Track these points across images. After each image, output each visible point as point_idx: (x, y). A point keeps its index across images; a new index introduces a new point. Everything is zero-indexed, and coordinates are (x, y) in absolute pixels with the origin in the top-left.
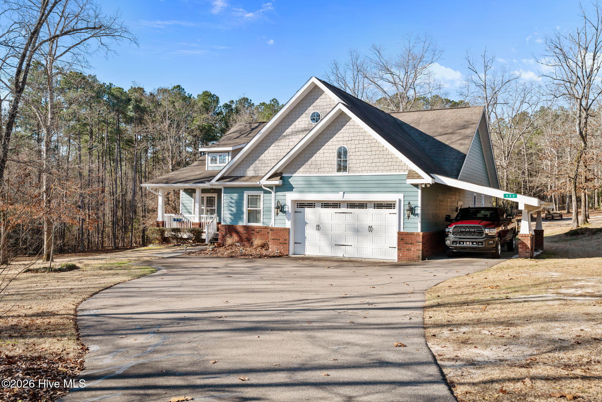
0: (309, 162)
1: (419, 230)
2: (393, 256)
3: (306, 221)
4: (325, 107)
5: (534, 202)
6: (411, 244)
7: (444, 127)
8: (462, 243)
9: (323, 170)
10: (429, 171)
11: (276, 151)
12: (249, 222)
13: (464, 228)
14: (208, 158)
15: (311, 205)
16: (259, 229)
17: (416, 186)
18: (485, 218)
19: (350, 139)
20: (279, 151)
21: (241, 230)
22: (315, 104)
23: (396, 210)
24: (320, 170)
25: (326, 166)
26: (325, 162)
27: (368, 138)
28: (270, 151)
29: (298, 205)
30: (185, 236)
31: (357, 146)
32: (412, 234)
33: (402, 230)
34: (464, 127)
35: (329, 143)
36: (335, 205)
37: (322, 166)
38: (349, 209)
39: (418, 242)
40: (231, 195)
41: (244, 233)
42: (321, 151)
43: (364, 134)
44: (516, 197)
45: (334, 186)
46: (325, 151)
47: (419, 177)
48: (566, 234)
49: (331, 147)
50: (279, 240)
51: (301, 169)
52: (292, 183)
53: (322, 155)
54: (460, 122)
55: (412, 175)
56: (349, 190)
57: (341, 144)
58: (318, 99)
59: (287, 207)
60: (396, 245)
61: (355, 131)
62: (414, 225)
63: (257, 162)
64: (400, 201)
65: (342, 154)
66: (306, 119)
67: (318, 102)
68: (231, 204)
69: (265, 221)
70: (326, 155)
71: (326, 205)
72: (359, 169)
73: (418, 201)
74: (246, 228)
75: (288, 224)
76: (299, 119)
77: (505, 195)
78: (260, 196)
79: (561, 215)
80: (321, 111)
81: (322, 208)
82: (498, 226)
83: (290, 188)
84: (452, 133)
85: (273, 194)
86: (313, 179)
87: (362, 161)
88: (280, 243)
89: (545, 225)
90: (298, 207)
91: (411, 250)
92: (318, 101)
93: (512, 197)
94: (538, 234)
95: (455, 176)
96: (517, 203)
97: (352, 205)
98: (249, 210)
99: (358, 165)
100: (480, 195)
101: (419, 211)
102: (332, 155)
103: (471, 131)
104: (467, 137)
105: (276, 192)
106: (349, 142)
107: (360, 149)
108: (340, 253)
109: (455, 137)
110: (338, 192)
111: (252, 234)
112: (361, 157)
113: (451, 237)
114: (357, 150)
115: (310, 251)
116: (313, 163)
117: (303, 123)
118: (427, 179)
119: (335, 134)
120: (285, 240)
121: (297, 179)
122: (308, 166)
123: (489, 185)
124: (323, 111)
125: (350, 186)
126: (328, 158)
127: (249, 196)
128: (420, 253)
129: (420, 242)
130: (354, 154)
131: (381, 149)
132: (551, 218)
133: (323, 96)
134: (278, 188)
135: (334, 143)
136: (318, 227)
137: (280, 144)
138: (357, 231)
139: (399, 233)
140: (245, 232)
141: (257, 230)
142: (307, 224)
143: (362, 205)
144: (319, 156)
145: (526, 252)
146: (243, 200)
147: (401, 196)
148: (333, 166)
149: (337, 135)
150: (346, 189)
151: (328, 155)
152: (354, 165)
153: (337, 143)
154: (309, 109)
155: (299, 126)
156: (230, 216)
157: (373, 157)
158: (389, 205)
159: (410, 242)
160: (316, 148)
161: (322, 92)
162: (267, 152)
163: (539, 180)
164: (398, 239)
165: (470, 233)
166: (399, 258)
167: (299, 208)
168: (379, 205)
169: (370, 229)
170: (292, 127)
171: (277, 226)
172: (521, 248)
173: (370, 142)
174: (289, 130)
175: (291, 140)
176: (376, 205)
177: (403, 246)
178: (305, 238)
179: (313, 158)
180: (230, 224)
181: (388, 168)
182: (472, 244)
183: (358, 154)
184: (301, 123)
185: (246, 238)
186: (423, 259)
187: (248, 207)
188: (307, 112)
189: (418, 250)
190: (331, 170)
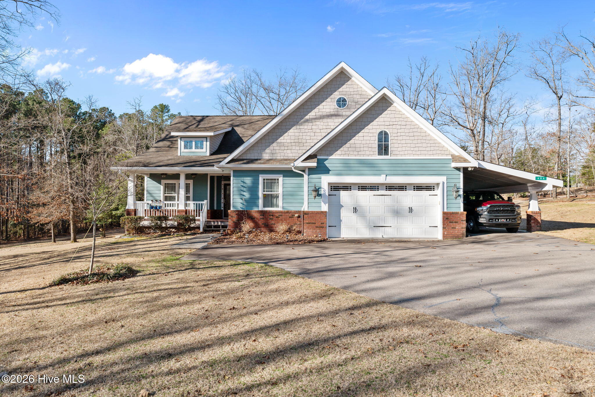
0: (347, 145)
1: (462, 209)
2: (438, 234)
3: (341, 203)
4: (352, 93)
5: (560, 183)
6: (456, 222)
8: (497, 220)
9: (363, 153)
11: (297, 134)
12: (264, 207)
13: (498, 207)
14: (181, 144)
15: (347, 187)
16: (279, 214)
17: (458, 169)
19: (392, 123)
20: (301, 134)
21: (256, 215)
22: (341, 90)
23: (439, 192)
24: (360, 153)
25: (365, 149)
26: (365, 145)
27: (410, 123)
28: (290, 134)
29: (331, 188)
31: (399, 131)
32: (457, 213)
33: (445, 210)
35: (369, 127)
36: (373, 187)
37: (362, 149)
38: (388, 191)
39: (462, 221)
40: (242, 178)
41: (261, 219)
42: (360, 134)
43: (405, 120)
44: (546, 179)
45: (375, 169)
46: (365, 134)
47: (465, 161)
49: (371, 131)
50: (315, 224)
51: (339, 152)
52: (327, 165)
53: (362, 138)
55: (456, 159)
56: (392, 172)
57: (383, 129)
58: (344, 84)
59: (322, 189)
60: (441, 224)
61: (396, 116)
62: (457, 205)
63: (275, 144)
64: (443, 183)
65: (383, 138)
66: (331, 103)
67: (344, 88)
68: (242, 188)
69: (285, 205)
70: (365, 138)
71: (363, 187)
72: (402, 153)
73: (460, 183)
74: (263, 213)
75: (325, 208)
76: (324, 103)
77: (537, 178)
78: (278, 180)
80: (347, 97)
81: (359, 190)
83: (326, 171)
85: (306, 176)
86: (351, 162)
87: (404, 145)
88: (317, 227)
90: (331, 190)
91: (455, 228)
92: (344, 86)
93: (542, 179)
97: (391, 187)
98: (264, 195)
99: (399, 149)
101: (461, 192)
102: (373, 138)
105: (309, 175)
106: (391, 127)
107: (402, 134)
108: (379, 234)
110: (380, 175)
111: (271, 219)
112: (403, 142)
114: (399, 134)
115: (346, 234)
116: (352, 146)
117: (328, 107)
118: (474, 163)
119: (376, 118)
120: (321, 223)
121: (335, 162)
122: (346, 149)
124: (350, 96)
125: (392, 169)
126: (368, 142)
127: (264, 180)
128: (464, 230)
129: (464, 221)
130: (396, 138)
131: (423, 134)
133: (349, 83)
134: (312, 171)
135: (374, 127)
136: (355, 210)
137: (301, 127)
138: (397, 213)
139: (444, 213)
140: (262, 217)
141: (277, 215)
142: (343, 206)
143: (402, 188)
144: (358, 139)
145: (538, 226)
146: (258, 184)
147: (444, 179)
148: (373, 150)
149: (377, 120)
150: (388, 172)
151: (368, 138)
152: (396, 149)
153: (378, 127)
154: (334, 94)
155: (324, 110)
156: (241, 201)
157: (415, 142)
158: (429, 188)
159: (455, 220)
160: (355, 131)
161: (349, 78)
162: (286, 134)
164: (443, 219)
165: (504, 211)
166: (444, 236)
167: (333, 191)
168: (419, 188)
169: (411, 210)
170: (316, 110)
171: (312, 209)
172: (533, 223)
173: (413, 127)
174: (312, 114)
175: (314, 123)
176: (416, 187)
177: (447, 225)
178: (341, 221)
179: (352, 141)
180: (241, 209)
181: (431, 153)
182: (506, 220)
183: (401, 138)
184: (325, 107)
185: (262, 224)
187: (264, 191)
188: (332, 96)
189: (462, 228)
190: (372, 153)
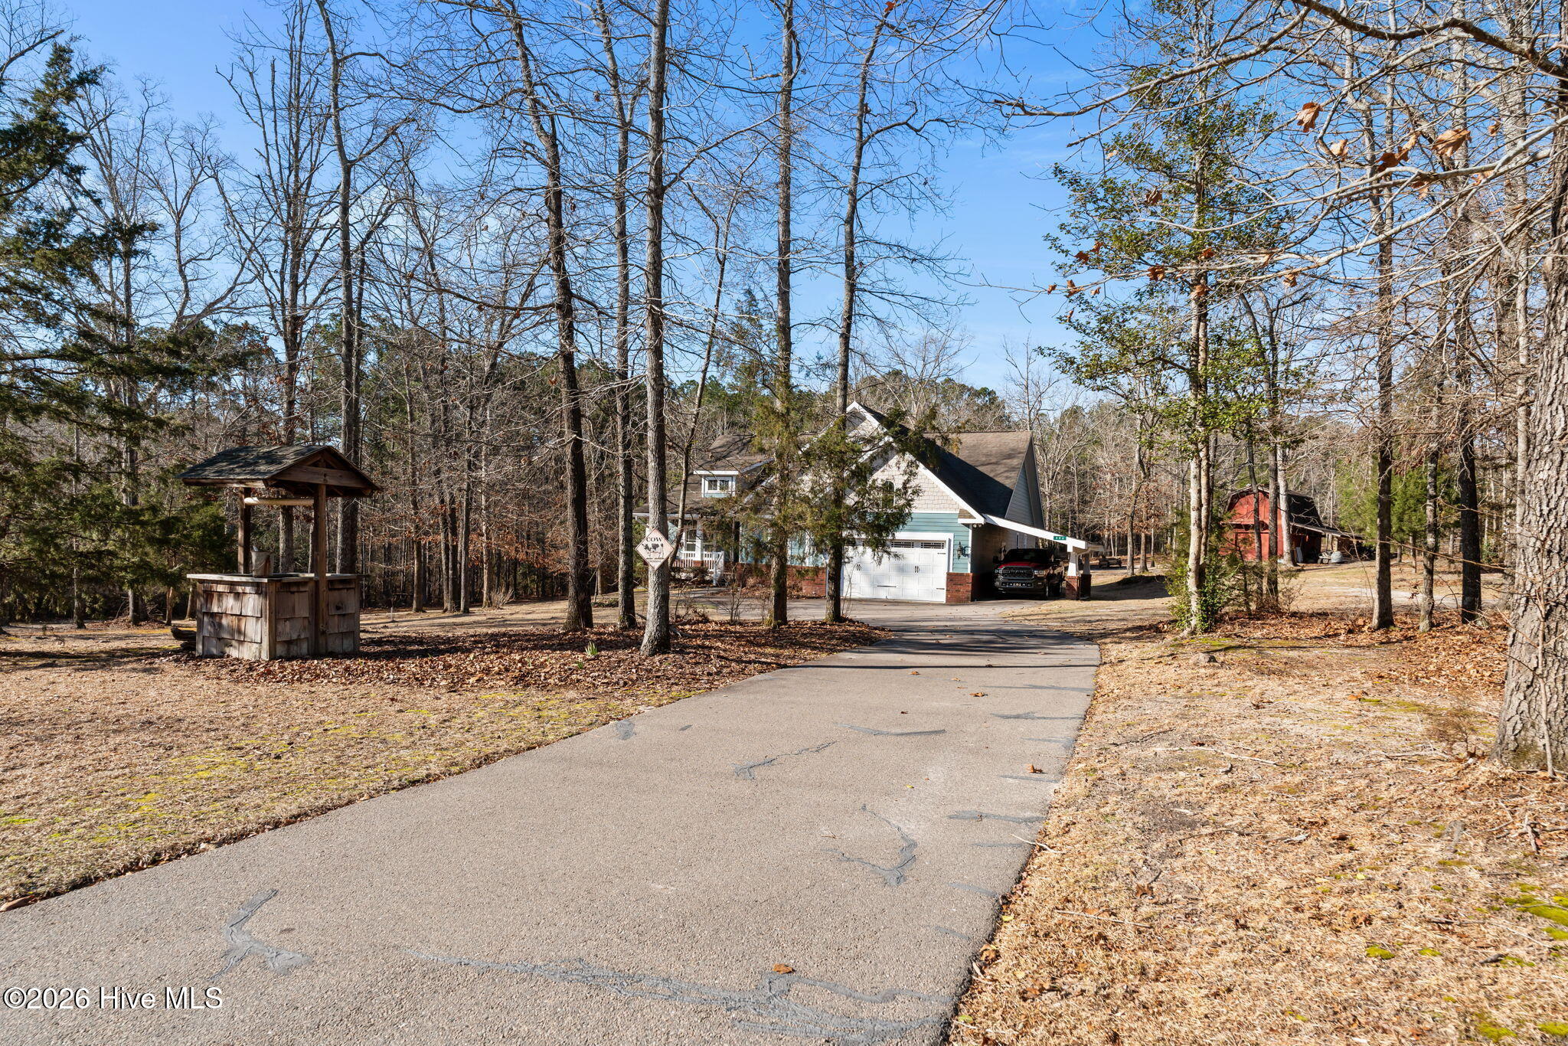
1: (969, 571)
2: (941, 596)
3: (845, 560)
5: (1081, 544)
6: (960, 584)
7: (987, 455)
8: (1012, 585)
10: (981, 511)
13: (1013, 570)
14: (705, 484)
17: (967, 525)
18: (1031, 561)
19: (898, 473)
21: (764, 569)
22: (855, 432)
23: (946, 550)
30: (683, 576)
32: (962, 575)
33: (951, 571)
34: (1010, 456)
35: (875, 477)
38: (894, 548)
39: (967, 583)
44: (1062, 538)
47: (971, 517)
48: (1119, 583)
54: (1006, 450)
55: (963, 514)
60: (944, 586)
61: (904, 465)
62: (964, 566)
64: (949, 540)
73: (968, 540)
77: (1051, 537)
79: (1119, 562)
82: (1046, 568)
84: (996, 463)
88: (815, 584)
89: (1094, 573)
91: (960, 590)
94: (1085, 579)
95: (1002, 516)
96: (1065, 546)
97: (898, 544)
100: (1022, 534)
101: (969, 551)
103: (1016, 462)
104: (1013, 469)
106: (897, 477)
108: (883, 594)
109: (1000, 469)
113: (1001, 578)
118: (979, 519)
123: (1033, 525)
128: (969, 594)
129: (970, 583)
131: (930, 486)
132: (1105, 565)
133: (864, 424)
135: (880, 477)
136: (859, 567)
138: (902, 571)
139: (949, 574)
142: (847, 563)
143: (908, 544)
147: (950, 536)
149: (883, 469)
153: (883, 477)
158: (938, 545)
159: (959, 582)
161: (863, 419)
163: (1088, 518)
164: (947, 580)
165: (1019, 574)
166: (947, 598)
168: (927, 545)
169: (917, 569)
172: (1067, 590)
173: (920, 477)
176: (924, 544)
177: (951, 587)
181: (938, 506)
182: (1022, 585)
186: (973, 600)
189: (967, 591)
